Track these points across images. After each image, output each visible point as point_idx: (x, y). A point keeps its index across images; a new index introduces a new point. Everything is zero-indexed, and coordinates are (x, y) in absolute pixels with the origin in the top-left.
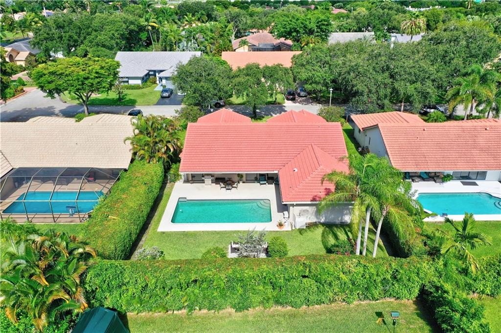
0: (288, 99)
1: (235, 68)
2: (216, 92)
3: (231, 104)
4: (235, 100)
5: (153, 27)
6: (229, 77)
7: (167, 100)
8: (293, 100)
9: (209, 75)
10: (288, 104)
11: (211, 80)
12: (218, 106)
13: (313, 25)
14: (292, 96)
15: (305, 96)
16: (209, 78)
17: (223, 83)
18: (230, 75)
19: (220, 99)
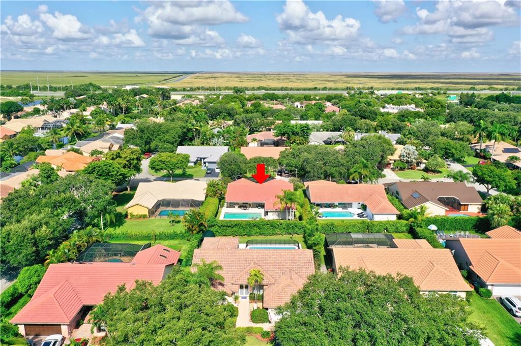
0: (278, 175)
1: (248, 159)
2: (239, 170)
3: (246, 177)
4: (249, 175)
5: (196, 129)
6: (245, 163)
7: (210, 175)
8: (281, 175)
9: (235, 162)
10: (278, 177)
11: (236, 165)
12: (239, 178)
13: (298, 130)
14: (280, 173)
15: (288, 173)
16: (236, 163)
17: (243, 166)
18: (246, 162)
19: (241, 174)
